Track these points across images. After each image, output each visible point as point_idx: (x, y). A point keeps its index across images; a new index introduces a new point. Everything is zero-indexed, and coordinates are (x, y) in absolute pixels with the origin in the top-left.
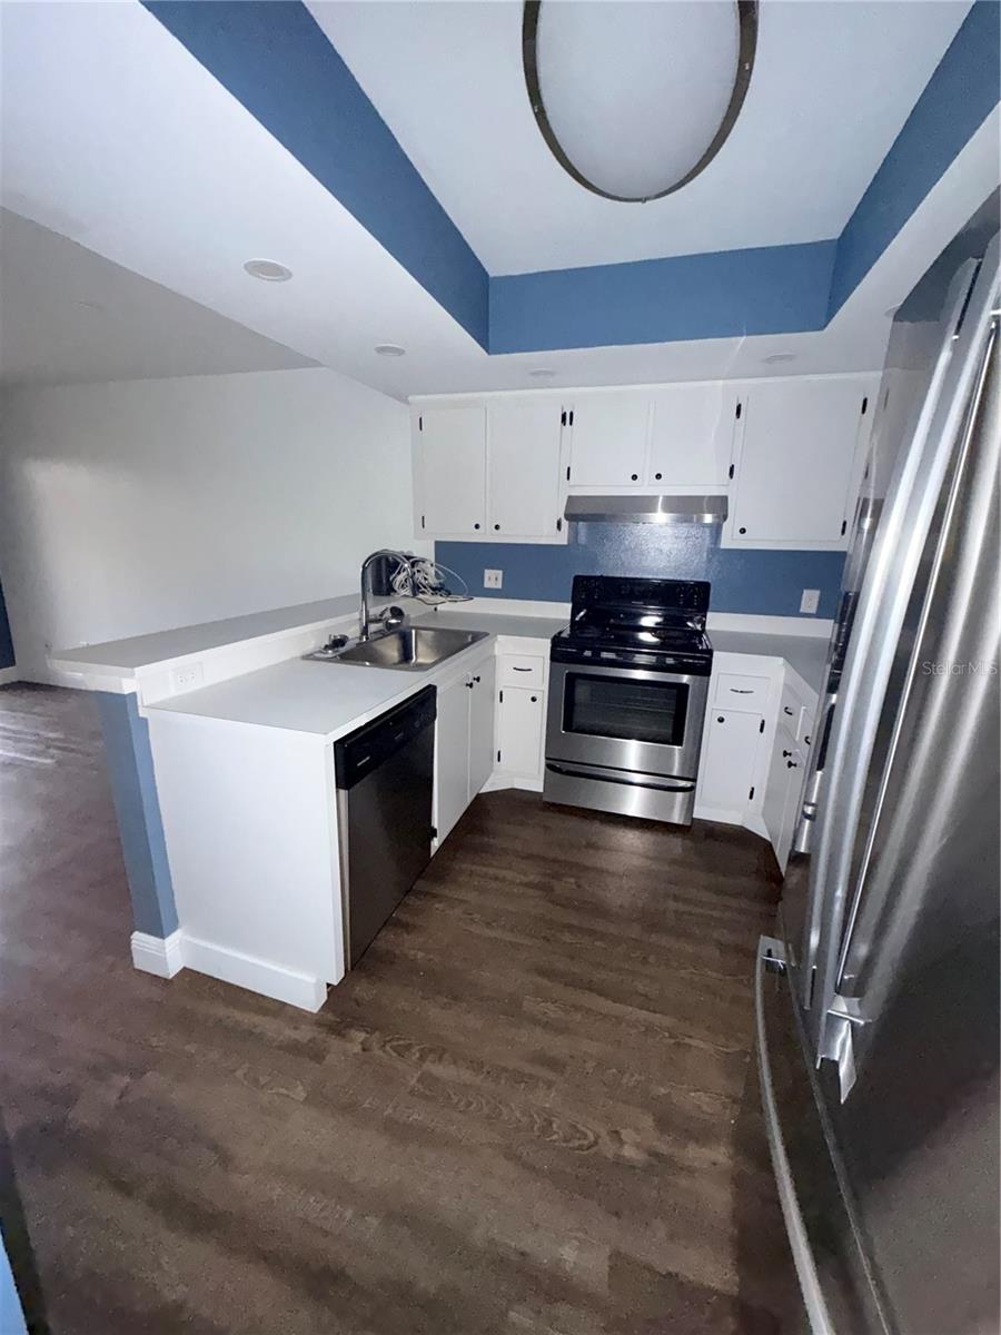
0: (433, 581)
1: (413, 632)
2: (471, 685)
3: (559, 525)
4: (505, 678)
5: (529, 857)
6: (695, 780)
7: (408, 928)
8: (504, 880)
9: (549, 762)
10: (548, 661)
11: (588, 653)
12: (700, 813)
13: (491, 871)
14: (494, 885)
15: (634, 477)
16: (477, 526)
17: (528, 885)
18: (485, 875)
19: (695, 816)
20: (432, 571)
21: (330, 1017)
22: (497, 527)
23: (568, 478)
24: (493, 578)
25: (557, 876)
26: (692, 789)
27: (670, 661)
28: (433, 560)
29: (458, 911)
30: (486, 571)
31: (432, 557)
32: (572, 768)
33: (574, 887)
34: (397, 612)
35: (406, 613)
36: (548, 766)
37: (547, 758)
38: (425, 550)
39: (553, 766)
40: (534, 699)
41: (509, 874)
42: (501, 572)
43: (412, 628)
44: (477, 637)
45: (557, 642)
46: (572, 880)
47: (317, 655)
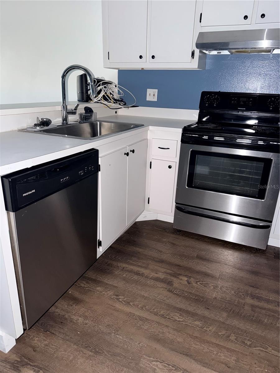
0: (116, 96)
1: (98, 123)
2: (127, 154)
3: (193, 54)
4: (154, 153)
5: (162, 261)
6: (271, 222)
7: (77, 301)
8: (142, 275)
9: (178, 205)
10: (180, 143)
11: (206, 137)
12: (272, 242)
13: (136, 269)
14: (136, 277)
15: (246, 17)
16: (141, 57)
17: (157, 279)
18: (131, 271)
19: (268, 244)
20: (116, 90)
21: (14, 357)
22: (153, 57)
23: (200, 22)
24: (152, 94)
25: (176, 275)
26: (268, 227)
27: (261, 143)
28: (117, 83)
29: (111, 293)
30: (148, 90)
31: (115, 80)
32: (190, 209)
33: (186, 283)
34: (89, 111)
35: (94, 111)
36: (178, 208)
37: (176, 203)
38: (111, 76)
39: (180, 208)
40: (170, 167)
41: (146, 272)
42: (157, 90)
43: (98, 121)
44: (137, 126)
45: (187, 130)
46: (186, 279)
47: (28, 129)
